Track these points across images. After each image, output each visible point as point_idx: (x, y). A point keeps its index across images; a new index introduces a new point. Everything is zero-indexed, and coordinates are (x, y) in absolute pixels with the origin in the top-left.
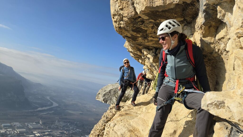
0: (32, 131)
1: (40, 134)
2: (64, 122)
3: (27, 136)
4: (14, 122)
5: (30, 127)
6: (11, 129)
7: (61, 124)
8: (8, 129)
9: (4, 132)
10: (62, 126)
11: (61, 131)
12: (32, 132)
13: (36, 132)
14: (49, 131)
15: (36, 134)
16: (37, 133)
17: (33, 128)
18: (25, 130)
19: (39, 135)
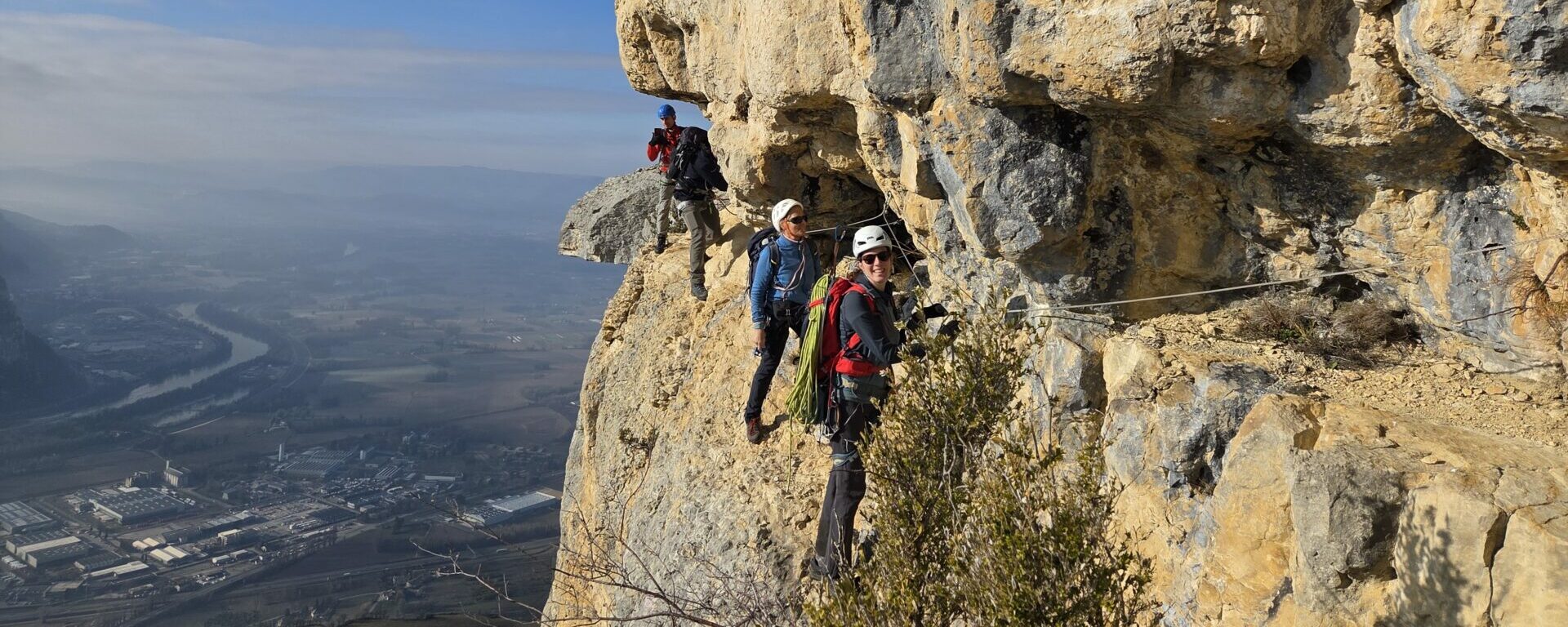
0: (127, 536)
1: (184, 550)
2: (333, 446)
3: (95, 574)
5: (104, 518)
7: (310, 460)
10: (323, 473)
11: (324, 507)
12: (122, 541)
13: (154, 538)
14: (243, 515)
15: (157, 553)
16: (164, 542)
17: (125, 521)
18: (73, 539)
19: (180, 554)
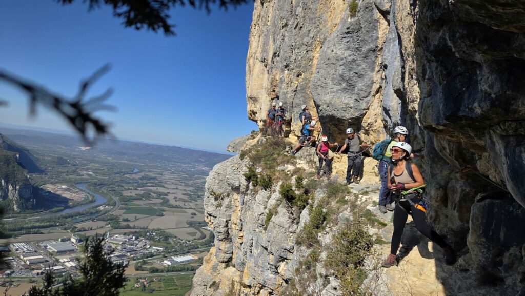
0: (58, 257)
2: (125, 234)
4: (16, 243)
5: (51, 251)
7: (117, 238)
12: (56, 259)
13: (66, 258)
15: (67, 264)
16: (69, 260)
17: (58, 252)
18: (41, 257)
19: (74, 265)
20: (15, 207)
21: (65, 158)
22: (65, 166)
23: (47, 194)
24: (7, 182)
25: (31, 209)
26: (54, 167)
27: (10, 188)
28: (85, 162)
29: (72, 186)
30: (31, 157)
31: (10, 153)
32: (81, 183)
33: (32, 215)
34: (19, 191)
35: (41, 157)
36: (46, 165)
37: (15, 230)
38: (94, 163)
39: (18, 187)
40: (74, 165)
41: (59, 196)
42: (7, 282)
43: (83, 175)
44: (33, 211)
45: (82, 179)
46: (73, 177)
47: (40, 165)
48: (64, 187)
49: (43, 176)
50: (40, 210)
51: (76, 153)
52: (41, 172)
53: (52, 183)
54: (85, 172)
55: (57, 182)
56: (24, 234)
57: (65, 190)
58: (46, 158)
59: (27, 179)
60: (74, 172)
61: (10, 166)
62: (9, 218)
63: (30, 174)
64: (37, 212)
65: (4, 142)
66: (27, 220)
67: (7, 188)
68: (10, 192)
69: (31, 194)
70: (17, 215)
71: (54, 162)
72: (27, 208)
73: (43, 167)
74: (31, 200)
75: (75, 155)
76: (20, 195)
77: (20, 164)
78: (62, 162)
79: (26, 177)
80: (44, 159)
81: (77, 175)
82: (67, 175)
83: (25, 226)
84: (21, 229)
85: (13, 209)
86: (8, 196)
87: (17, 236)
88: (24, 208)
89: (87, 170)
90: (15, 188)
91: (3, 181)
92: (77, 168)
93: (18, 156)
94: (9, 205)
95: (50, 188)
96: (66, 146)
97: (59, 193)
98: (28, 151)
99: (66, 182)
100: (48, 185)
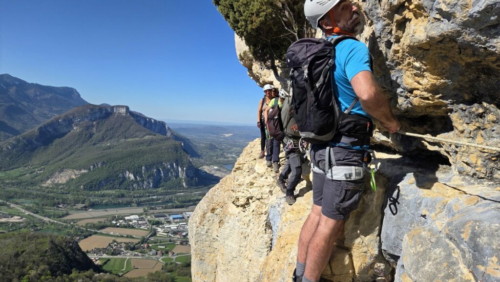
4: (187, 212)
6: (185, 223)
8: (181, 224)
9: (176, 228)
20: (184, 184)
21: (214, 144)
22: (215, 151)
23: (205, 174)
24: (177, 165)
25: (195, 185)
26: (207, 152)
27: (180, 169)
28: (229, 147)
29: (222, 167)
30: (191, 145)
31: (177, 143)
32: (228, 164)
33: (196, 190)
34: (186, 172)
35: (198, 145)
36: (202, 151)
37: (185, 202)
38: (236, 147)
39: (185, 169)
40: (221, 150)
41: (212, 175)
42: (184, 242)
43: (228, 158)
44: (196, 187)
45: (228, 161)
46: (222, 159)
47: (198, 150)
48: (216, 167)
49: (200, 160)
50: (201, 187)
51: (222, 140)
52: (199, 156)
53: (207, 165)
54: (229, 155)
55: (211, 164)
56: (192, 205)
57: (217, 170)
58: (201, 145)
59: (190, 162)
60: (222, 155)
61: (178, 152)
62: (181, 192)
63: (192, 158)
64: (199, 188)
65: (172, 134)
66: (193, 194)
67: (178, 169)
68: (180, 173)
69: (194, 174)
70: (186, 190)
71: (207, 147)
72: (192, 185)
73: (199, 152)
74: (195, 178)
75: (221, 142)
76: (187, 174)
77: (184, 150)
78: (212, 147)
79: (190, 160)
80: (200, 146)
81: (225, 158)
82: (217, 158)
83: (192, 199)
84: (190, 201)
85: (183, 186)
86: (178, 176)
87: (187, 206)
88: (190, 185)
89: (231, 153)
90: (183, 170)
91: (174, 164)
92: (224, 152)
93: (183, 144)
94: (180, 182)
95: (206, 169)
96: (214, 134)
97: (213, 172)
98: (188, 140)
99: (216, 164)
100: (204, 167)
